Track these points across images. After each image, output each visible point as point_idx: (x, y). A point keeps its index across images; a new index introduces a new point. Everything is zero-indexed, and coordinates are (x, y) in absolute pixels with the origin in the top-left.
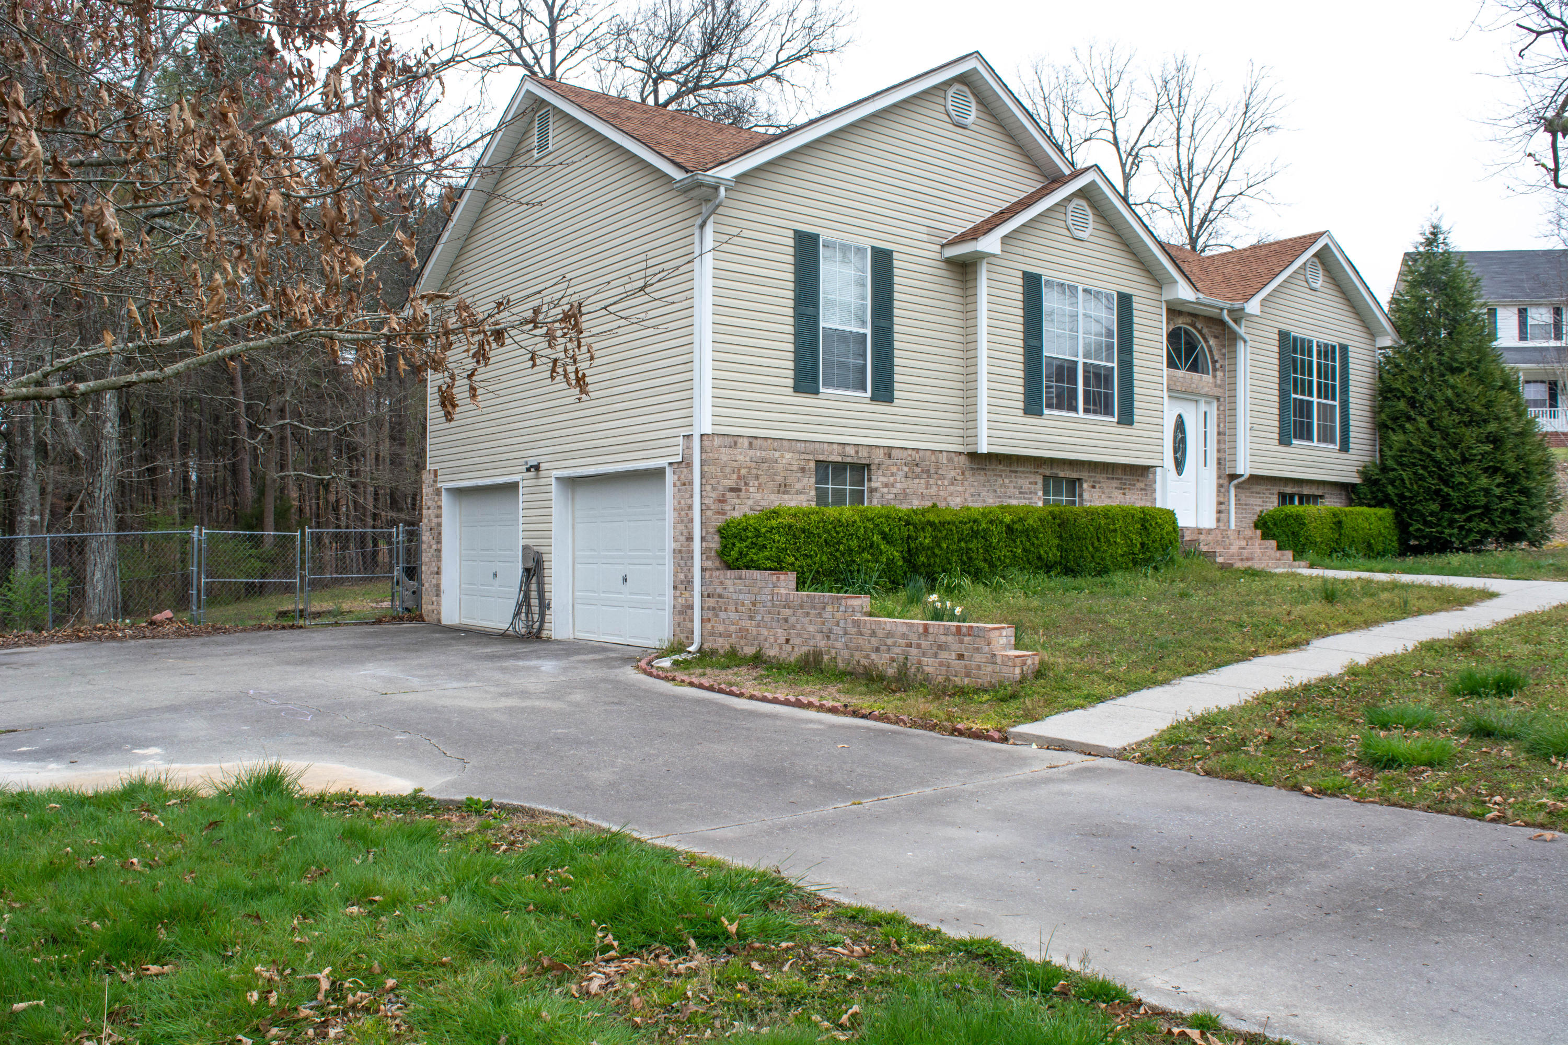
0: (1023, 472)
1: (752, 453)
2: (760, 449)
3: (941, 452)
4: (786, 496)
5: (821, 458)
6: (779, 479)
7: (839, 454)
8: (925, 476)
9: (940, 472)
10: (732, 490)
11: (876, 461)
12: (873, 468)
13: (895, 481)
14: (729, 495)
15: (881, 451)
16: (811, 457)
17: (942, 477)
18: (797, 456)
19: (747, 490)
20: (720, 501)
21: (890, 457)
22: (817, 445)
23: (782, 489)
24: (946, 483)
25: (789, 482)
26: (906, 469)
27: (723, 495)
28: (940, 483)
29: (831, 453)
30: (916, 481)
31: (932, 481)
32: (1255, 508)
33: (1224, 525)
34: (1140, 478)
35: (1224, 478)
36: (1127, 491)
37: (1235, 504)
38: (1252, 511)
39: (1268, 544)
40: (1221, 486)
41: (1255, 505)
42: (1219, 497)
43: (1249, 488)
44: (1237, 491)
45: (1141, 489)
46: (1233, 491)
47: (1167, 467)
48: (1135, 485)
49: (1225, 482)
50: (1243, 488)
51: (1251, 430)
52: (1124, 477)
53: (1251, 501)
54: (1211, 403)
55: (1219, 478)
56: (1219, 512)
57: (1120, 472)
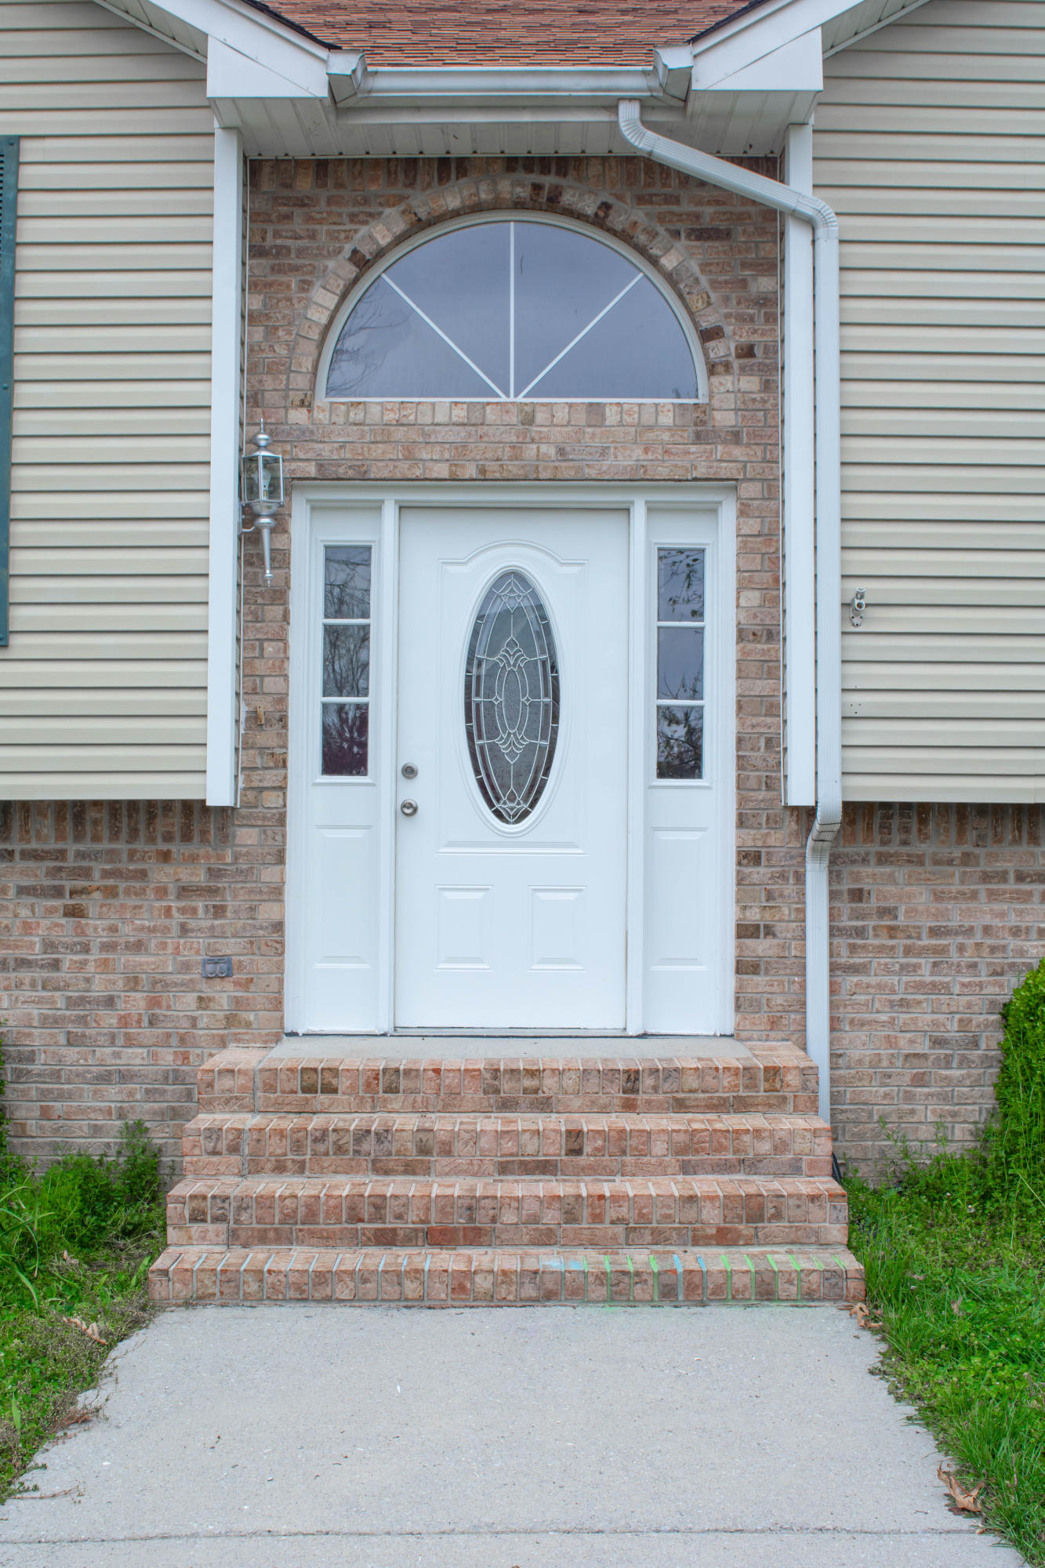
32: (1013, 943)
33: (774, 1024)
34: (175, 848)
35: (773, 822)
36: (92, 903)
37: (834, 931)
38: (985, 961)
39: (765, 1147)
40: (748, 857)
41: (1016, 932)
42: (742, 904)
43: (966, 860)
44: (869, 875)
45: (184, 891)
46: (817, 880)
47: (412, 791)
48: (143, 874)
49: (779, 839)
50: (918, 860)
51: (852, 609)
52: (72, 847)
53: (984, 913)
54: (712, 510)
55: (741, 822)
56: (744, 967)
57: (47, 826)
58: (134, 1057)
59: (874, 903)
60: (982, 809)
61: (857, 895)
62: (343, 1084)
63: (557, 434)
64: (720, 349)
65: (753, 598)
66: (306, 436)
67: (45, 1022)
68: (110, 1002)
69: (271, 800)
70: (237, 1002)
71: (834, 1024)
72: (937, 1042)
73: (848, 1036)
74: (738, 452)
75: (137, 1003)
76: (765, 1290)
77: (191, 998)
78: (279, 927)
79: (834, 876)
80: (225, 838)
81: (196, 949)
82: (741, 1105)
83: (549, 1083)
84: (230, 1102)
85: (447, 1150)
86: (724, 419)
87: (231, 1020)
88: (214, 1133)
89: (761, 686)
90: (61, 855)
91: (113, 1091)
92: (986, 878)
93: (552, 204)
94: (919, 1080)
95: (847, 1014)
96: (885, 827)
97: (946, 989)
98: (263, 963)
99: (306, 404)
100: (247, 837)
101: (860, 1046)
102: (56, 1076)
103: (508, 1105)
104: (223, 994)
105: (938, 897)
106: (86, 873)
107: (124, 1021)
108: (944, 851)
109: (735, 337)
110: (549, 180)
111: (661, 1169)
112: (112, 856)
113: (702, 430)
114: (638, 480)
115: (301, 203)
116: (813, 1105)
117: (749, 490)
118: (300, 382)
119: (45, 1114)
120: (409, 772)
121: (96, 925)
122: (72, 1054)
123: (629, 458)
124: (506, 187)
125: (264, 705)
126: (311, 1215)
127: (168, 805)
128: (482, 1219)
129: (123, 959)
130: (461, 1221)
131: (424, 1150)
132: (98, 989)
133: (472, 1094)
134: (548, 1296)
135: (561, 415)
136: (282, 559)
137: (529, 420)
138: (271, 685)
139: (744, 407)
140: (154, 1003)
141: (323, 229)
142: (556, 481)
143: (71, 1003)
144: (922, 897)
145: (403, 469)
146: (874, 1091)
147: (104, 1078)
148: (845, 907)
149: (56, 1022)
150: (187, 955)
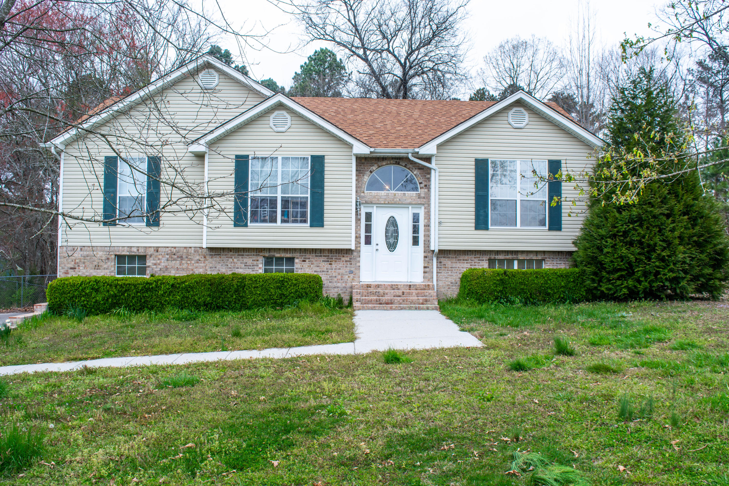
0: (248, 255)
1: (82, 253)
2: (86, 251)
3: (191, 247)
4: (98, 271)
5: (118, 253)
6: (95, 263)
7: (128, 251)
8: (179, 259)
9: (189, 257)
10: (71, 268)
11: (149, 254)
12: (147, 256)
13: (161, 262)
14: (70, 271)
15: (153, 249)
16: (112, 253)
17: (191, 260)
18: (105, 253)
19: (79, 269)
20: (65, 273)
21: (157, 251)
22: (116, 248)
23: (97, 267)
24: (193, 262)
25: (100, 264)
26: (168, 256)
27: (67, 271)
28: (189, 262)
29: (123, 251)
30: (174, 262)
31: (183, 262)
32: (462, 269)
33: (429, 280)
34: (345, 255)
35: (429, 252)
36: (333, 263)
37: (437, 267)
38: (458, 271)
39: (427, 294)
40: (425, 257)
41: (463, 268)
42: (424, 263)
43: (456, 257)
44: (442, 260)
45: (346, 261)
46: (435, 260)
47: (378, 247)
48: (340, 259)
49: (430, 254)
50: (449, 258)
51: (440, 223)
52: (330, 255)
53: (458, 265)
54: (421, 208)
55: (424, 252)
56: (425, 272)
57: (327, 252)
58: (339, 285)
59: (443, 263)
60: (458, 251)
61: (440, 262)
62: (372, 286)
63: (399, 197)
64: (422, 185)
65: (426, 221)
66: (363, 197)
67: (326, 280)
68: (336, 277)
69: (359, 249)
70: (354, 277)
71: (437, 280)
72: (452, 283)
73: (439, 282)
74: (424, 200)
75: (339, 277)
76: (428, 309)
77: (347, 276)
78: (359, 266)
79: (437, 260)
80: (352, 254)
81: (348, 269)
82: (424, 289)
83: (399, 286)
84: (357, 289)
85: (387, 294)
86: (423, 195)
87: (353, 279)
88: (357, 292)
89: (427, 233)
90: (329, 256)
91: (336, 289)
92: (458, 260)
93: (398, 164)
94: (449, 288)
95: (439, 279)
96: (444, 253)
97: (453, 275)
98: (357, 271)
99: (363, 192)
100: (355, 254)
101: (441, 284)
102: (328, 287)
103: (394, 289)
104: (352, 276)
105: (452, 263)
106: (332, 259)
107: (338, 280)
108: (453, 256)
109: (424, 183)
110: (398, 161)
111: (414, 296)
112: (336, 256)
113: (419, 197)
114: (410, 204)
115: (363, 163)
116: (434, 289)
117: (426, 205)
118: (363, 189)
119: (326, 293)
120: (377, 245)
121: (334, 266)
122: (330, 284)
123: (409, 201)
124: (392, 162)
125: (358, 235)
126: (371, 301)
127: (344, 249)
128: (392, 301)
129: (338, 271)
130: (390, 302)
131: (384, 294)
132: (334, 275)
133: (389, 288)
134: (402, 309)
135: (400, 195)
136: (360, 214)
137: (395, 195)
138: (358, 232)
139: (425, 194)
140: (342, 277)
141: (366, 167)
142: (399, 204)
143: (330, 277)
144: (449, 263)
145: (377, 202)
146: (443, 290)
147: (335, 287)
148: (439, 264)
149: (328, 280)
150: (346, 270)
